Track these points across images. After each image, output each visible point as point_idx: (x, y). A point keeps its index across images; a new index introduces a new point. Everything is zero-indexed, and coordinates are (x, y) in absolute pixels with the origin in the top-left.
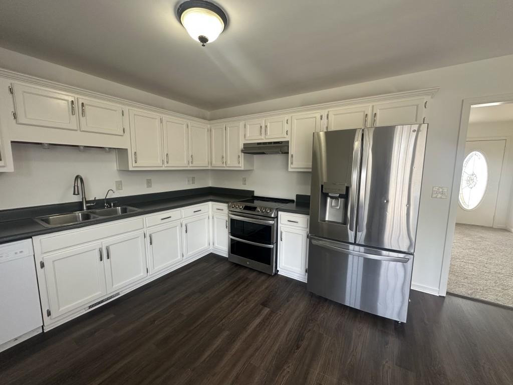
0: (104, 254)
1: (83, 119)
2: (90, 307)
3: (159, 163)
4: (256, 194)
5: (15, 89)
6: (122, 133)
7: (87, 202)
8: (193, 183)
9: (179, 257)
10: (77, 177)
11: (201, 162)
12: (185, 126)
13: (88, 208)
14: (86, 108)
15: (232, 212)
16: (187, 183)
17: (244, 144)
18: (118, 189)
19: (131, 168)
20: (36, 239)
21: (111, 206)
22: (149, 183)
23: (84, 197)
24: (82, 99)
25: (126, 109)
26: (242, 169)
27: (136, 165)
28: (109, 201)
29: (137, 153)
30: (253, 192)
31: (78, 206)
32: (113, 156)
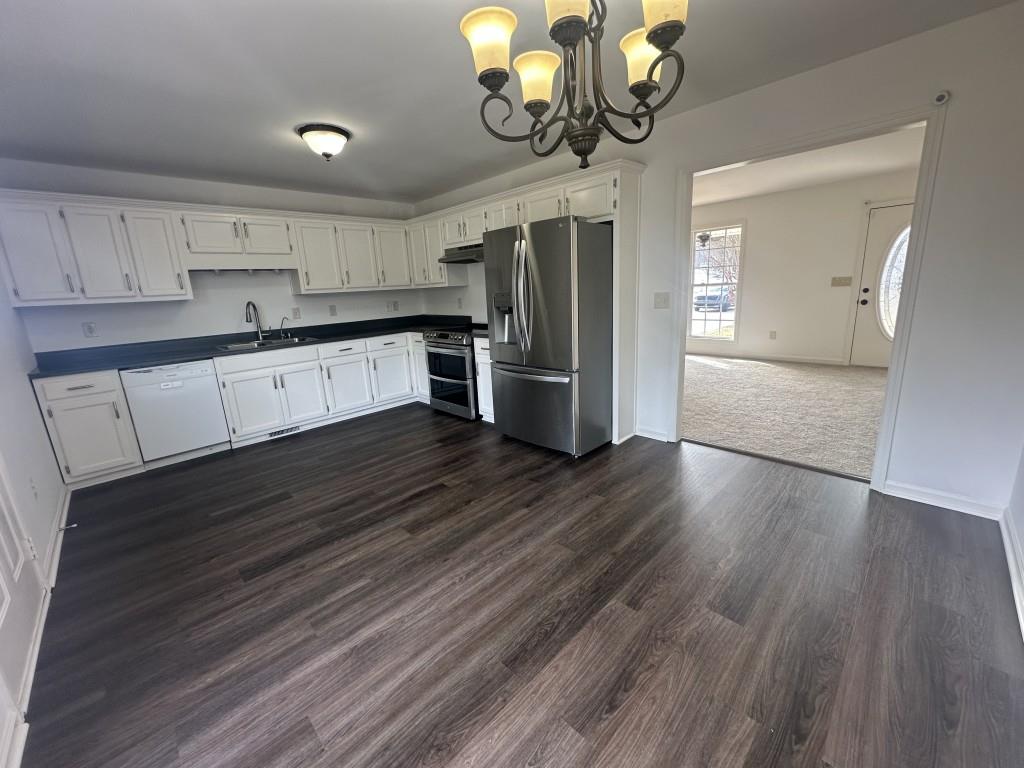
0: (279, 383)
1: (247, 241)
2: (271, 435)
3: (338, 283)
4: (475, 321)
5: (186, 221)
6: (288, 250)
7: (262, 332)
8: (396, 309)
9: (368, 399)
10: (249, 304)
11: (397, 280)
12: (369, 233)
13: (264, 338)
14: (250, 228)
15: (430, 343)
16: (386, 310)
17: (446, 251)
18: (295, 318)
19: (303, 292)
20: (217, 360)
21: (288, 337)
22: (333, 311)
23: (259, 327)
24: (245, 218)
25: (290, 221)
26: (447, 285)
27: (309, 287)
28: (286, 331)
29: (310, 274)
30: (470, 318)
31: (254, 336)
32: (287, 278)
